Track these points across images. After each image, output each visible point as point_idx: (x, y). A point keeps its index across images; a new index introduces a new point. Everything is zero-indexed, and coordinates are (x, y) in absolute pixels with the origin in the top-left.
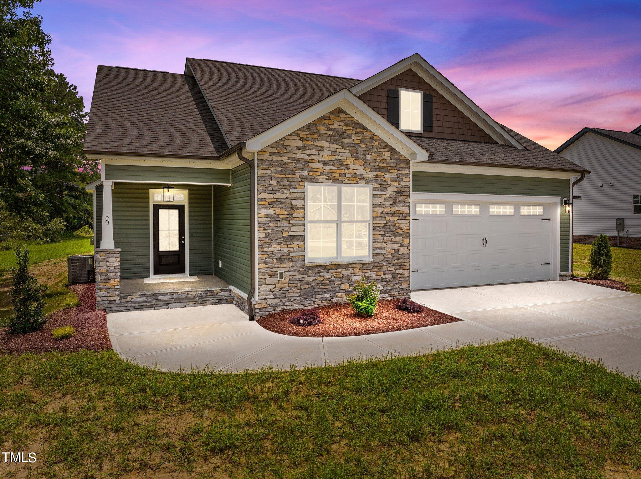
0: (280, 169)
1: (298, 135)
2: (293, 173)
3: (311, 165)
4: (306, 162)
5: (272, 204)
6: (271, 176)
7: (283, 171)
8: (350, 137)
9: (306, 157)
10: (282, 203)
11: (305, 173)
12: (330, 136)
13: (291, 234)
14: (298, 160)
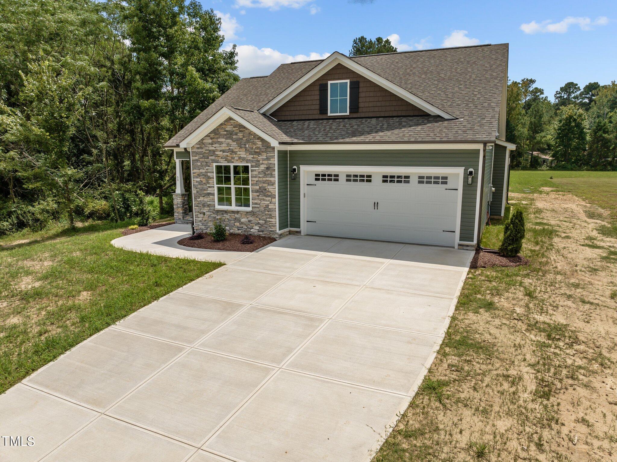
0: (202, 156)
1: (209, 136)
2: (208, 158)
3: (217, 153)
4: (214, 151)
5: (199, 175)
6: (197, 160)
7: (204, 157)
8: (236, 134)
9: (213, 148)
10: (203, 175)
11: (213, 158)
12: (226, 135)
13: (208, 192)
14: (210, 151)
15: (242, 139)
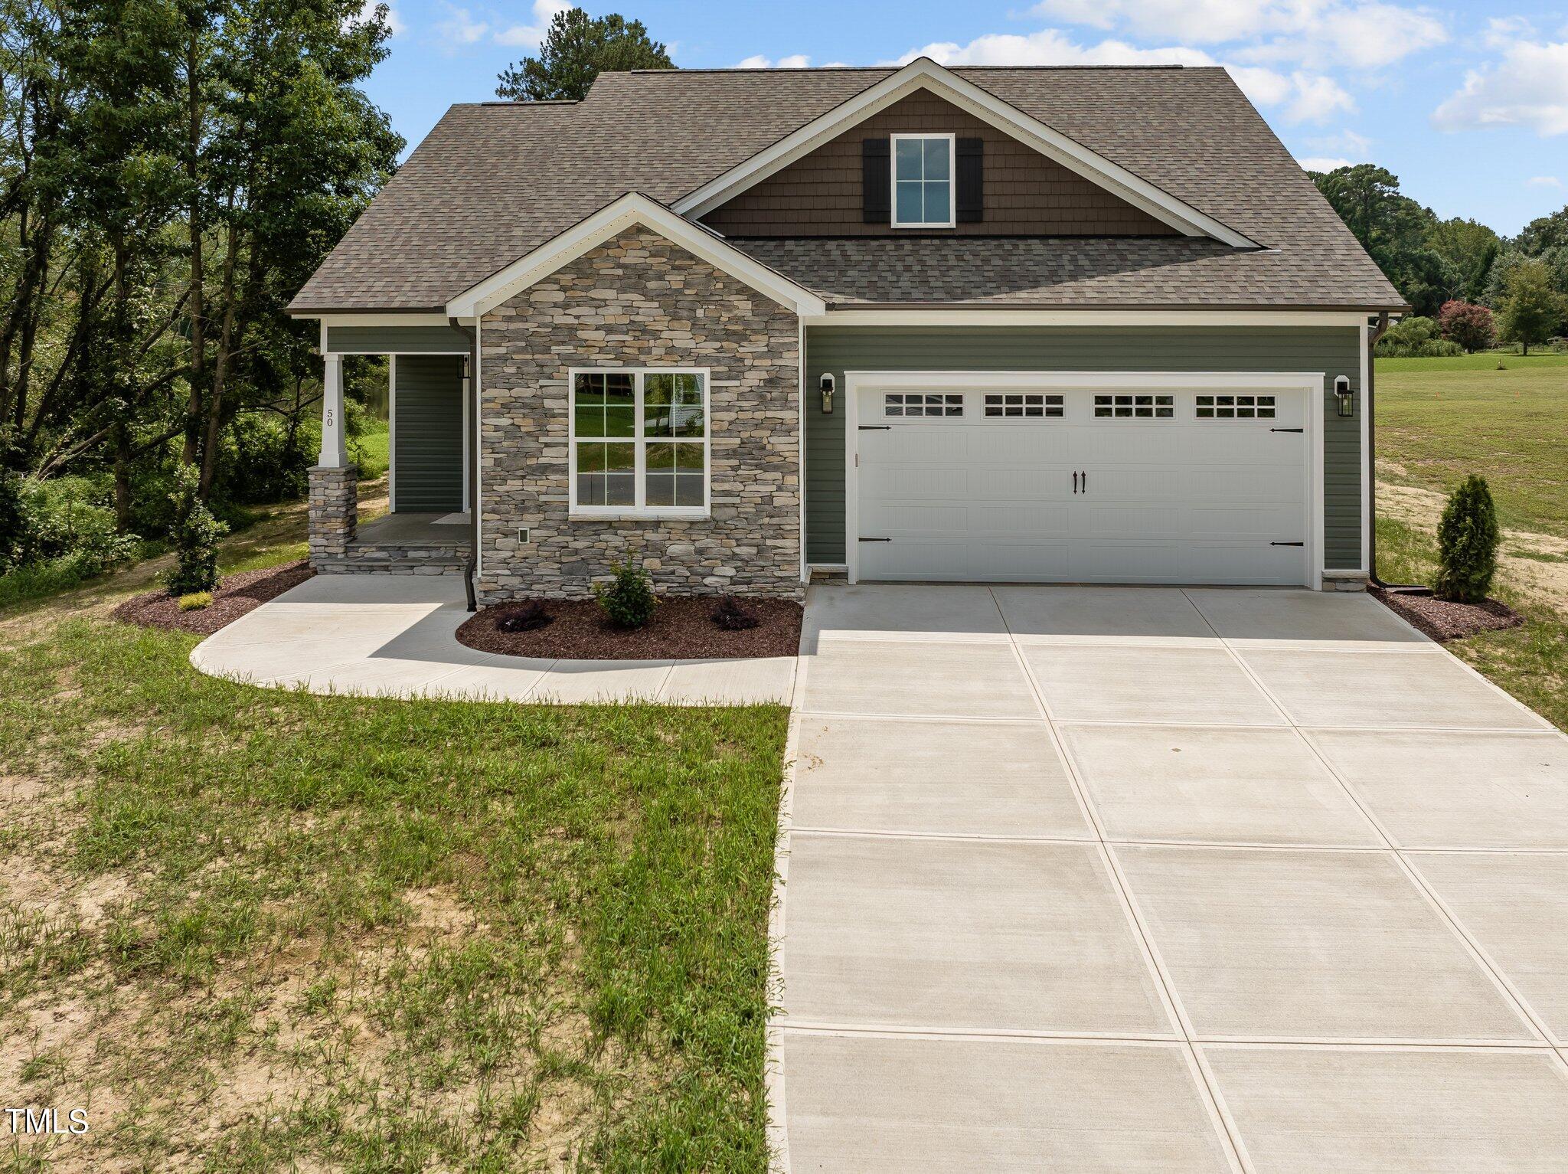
0: (524, 344)
1: (557, 282)
2: (547, 350)
3: (581, 334)
4: (572, 329)
5: (506, 408)
6: (504, 359)
7: (530, 348)
8: (660, 277)
9: (571, 320)
10: (524, 406)
11: (568, 349)
12: (619, 278)
13: (542, 460)
14: (556, 327)
15: (680, 292)
